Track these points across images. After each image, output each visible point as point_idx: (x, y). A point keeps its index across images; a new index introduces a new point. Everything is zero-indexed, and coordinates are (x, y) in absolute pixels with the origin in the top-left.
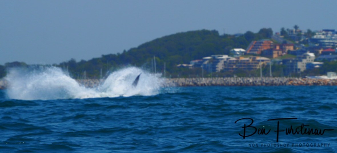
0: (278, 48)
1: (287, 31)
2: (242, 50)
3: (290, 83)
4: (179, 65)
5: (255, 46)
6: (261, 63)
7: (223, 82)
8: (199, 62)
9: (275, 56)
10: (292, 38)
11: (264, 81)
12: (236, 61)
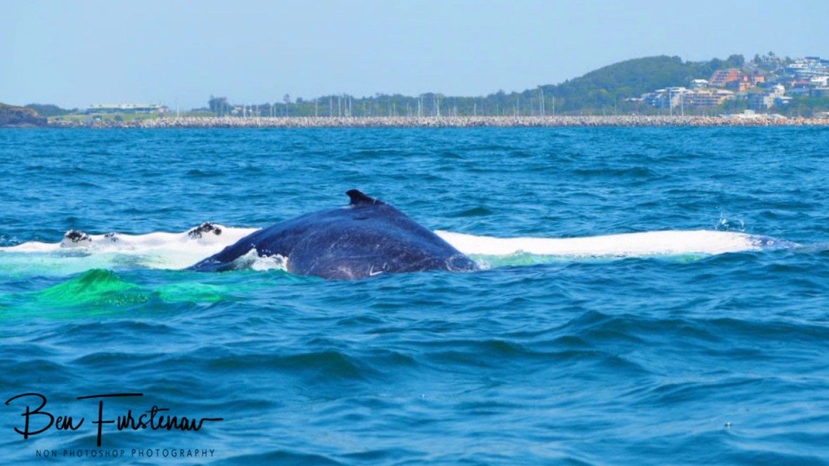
0: (746, 79)
1: (762, 58)
2: (704, 81)
3: (695, 123)
4: (627, 99)
5: (719, 76)
6: (723, 98)
7: (616, 122)
8: (651, 96)
9: (742, 88)
10: (765, 67)
11: (665, 120)
12: (694, 95)
